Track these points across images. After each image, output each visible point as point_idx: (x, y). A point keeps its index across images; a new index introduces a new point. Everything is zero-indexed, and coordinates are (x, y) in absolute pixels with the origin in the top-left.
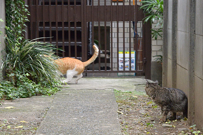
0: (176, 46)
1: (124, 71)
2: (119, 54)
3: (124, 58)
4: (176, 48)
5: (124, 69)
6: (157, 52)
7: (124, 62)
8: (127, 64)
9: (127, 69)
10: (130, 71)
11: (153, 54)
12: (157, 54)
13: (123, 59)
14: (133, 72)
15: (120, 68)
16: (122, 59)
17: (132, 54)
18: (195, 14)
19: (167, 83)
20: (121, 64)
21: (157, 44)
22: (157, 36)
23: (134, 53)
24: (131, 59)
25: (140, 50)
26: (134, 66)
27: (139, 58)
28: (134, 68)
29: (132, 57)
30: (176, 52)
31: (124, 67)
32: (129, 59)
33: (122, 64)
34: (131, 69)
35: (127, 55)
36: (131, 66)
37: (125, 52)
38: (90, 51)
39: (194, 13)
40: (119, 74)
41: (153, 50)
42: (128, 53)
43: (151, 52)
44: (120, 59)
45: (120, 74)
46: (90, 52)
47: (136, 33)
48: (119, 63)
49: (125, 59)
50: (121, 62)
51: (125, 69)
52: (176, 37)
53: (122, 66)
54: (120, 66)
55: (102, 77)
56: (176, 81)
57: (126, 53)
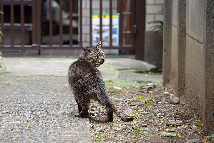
0: (185, 5)
2: (93, 19)
3: (101, 25)
4: (185, 9)
6: (155, 16)
7: (101, 32)
8: (106, 35)
9: (106, 44)
10: (111, 47)
11: (149, 18)
12: (155, 19)
14: (115, 48)
15: (94, 42)
16: (98, 28)
19: (170, 66)
20: (95, 36)
21: (155, 2)
24: (113, 27)
25: (127, 13)
26: (118, 39)
27: (125, 26)
30: (185, 14)
31: (101, 39)
32: (108, 28)
33: (98, 36)
34: (113, 43)
35: (106, 21)
36: (113, 38)
37: (103, 16)
42: (108, 17)
44: (94, 27)
48: (93, 33)
49: (103, 27)
50: (97, 32)
53: (97, 38)
54: (94, 39)
56: (184, 63)
57: (105, 17)
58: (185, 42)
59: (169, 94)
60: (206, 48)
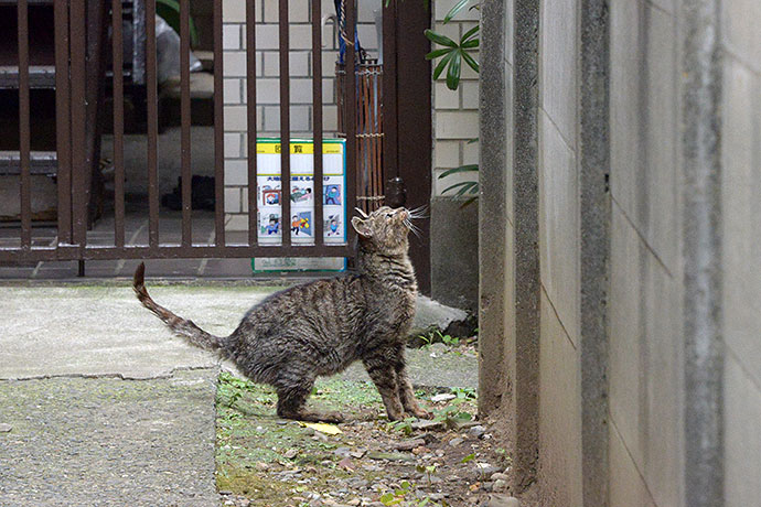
0: (536, 188)
1: (287, 250)
2: (259, 156)
3: (286, 175)
5: (286, 237)
6: (461, 148)
7: (285, 198)
8: (302, 207)
9: (302, 238)
10: (319, 249)
11: (442, 157)
12: (461, 157)
13: (279, 183)
14: (334, 251)
15: (263, 230)
16: (277, 185)
17: (326, 158)
18: (606, 85)
20: (268, 210)
21: (461, 103)
22: (457, 68)
23: (340, 148)
24: (325, 183)
25: (371, 134)
26: (342, 219)
27: (365, 176)
28: (341, 228)
29: (326, 171)
31: (285, 224)
32: (310, 184)
33: (277, 210)
34: (325, 234)
35: (302, 163)
36: (326, 218)
37: (292, 146)
38: (135, 62)
39: (602, 80)
40: (261, 263)
41: (439, 133)
42: (309, 148)
43: (430, 149)
44: (262, 182)
45: (266, 264)
46: (136, 70)
47: (348, 42)
48: (260, 203)
49: (293, 184)
50: (271, 199)
51: (293, 234)
52: (536, 140)
53: (273, 219)
54: (264, 222)
55: (167, 282)
57: (298, 150)
58: (538, 309)
59: (491, 474)
60: (584, 404)
